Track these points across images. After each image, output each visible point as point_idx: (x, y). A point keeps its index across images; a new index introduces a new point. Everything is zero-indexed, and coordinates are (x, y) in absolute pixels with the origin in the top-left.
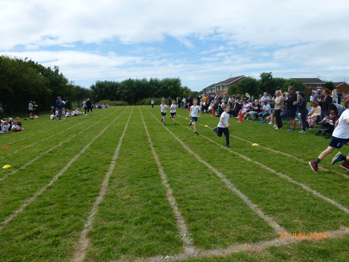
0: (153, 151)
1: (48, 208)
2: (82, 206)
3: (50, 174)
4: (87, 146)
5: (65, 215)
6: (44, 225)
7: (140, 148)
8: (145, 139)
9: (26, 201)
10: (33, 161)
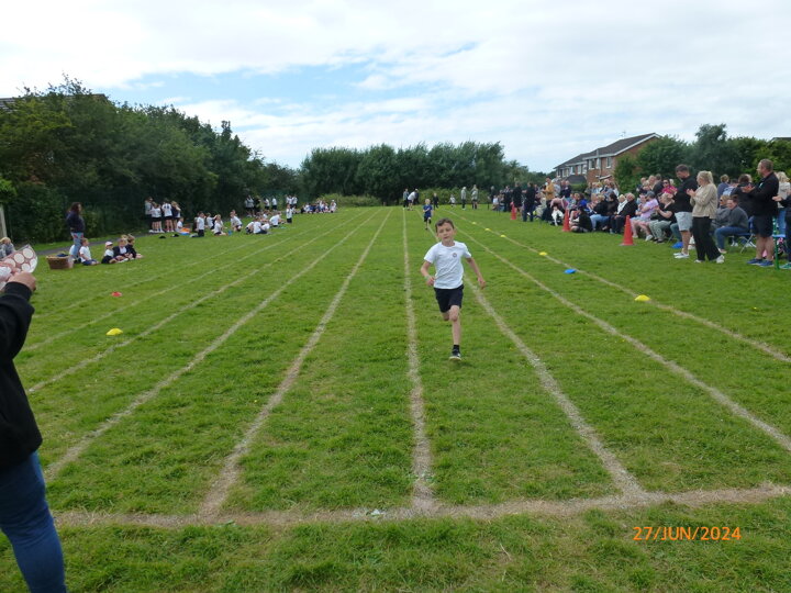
0: (409, 309)
1: (174, 412)
2: (238, 411)
3: (191, 350)
4: (275, 295)
5: (203, 426)
6: (164, 440)
7: (382, 299)
8: (399, 280)
9: (140, 396)
10: (163, 322)
